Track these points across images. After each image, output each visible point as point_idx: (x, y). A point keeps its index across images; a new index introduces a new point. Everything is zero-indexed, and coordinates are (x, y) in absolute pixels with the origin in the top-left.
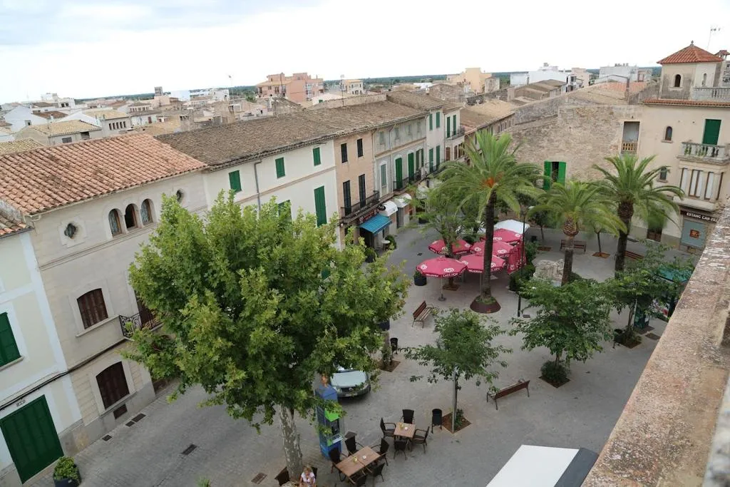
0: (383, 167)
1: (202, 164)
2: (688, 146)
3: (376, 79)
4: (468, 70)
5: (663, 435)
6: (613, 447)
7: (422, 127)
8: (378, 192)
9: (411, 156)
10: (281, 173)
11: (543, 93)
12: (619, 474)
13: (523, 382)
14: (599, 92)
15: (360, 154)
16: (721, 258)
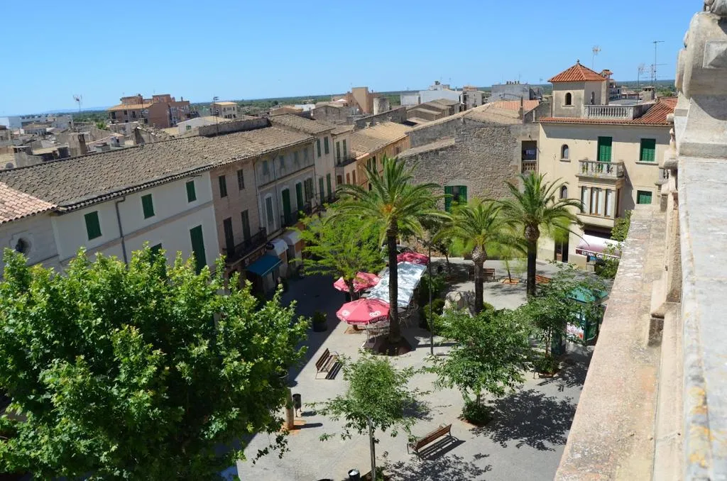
0: (269, 200)
1: (50, 206)
2: (585, 163)
3: (252, 101)
4: (354, 89)
5: (613, 431)
6: (573, 448)
7: (310, 153)
8: (265, 229)
9: (298, 186)
10: (149, 211)
11: (436, 113)
12: (582, 470)
13: (444, 427)
14: (493, 111)
15: (242, 186)
16: (635, 268)
